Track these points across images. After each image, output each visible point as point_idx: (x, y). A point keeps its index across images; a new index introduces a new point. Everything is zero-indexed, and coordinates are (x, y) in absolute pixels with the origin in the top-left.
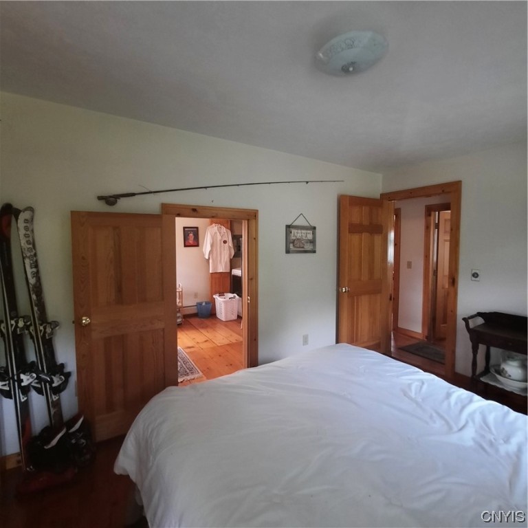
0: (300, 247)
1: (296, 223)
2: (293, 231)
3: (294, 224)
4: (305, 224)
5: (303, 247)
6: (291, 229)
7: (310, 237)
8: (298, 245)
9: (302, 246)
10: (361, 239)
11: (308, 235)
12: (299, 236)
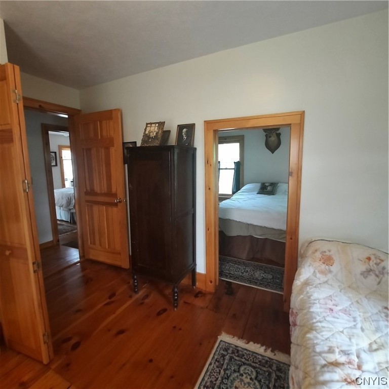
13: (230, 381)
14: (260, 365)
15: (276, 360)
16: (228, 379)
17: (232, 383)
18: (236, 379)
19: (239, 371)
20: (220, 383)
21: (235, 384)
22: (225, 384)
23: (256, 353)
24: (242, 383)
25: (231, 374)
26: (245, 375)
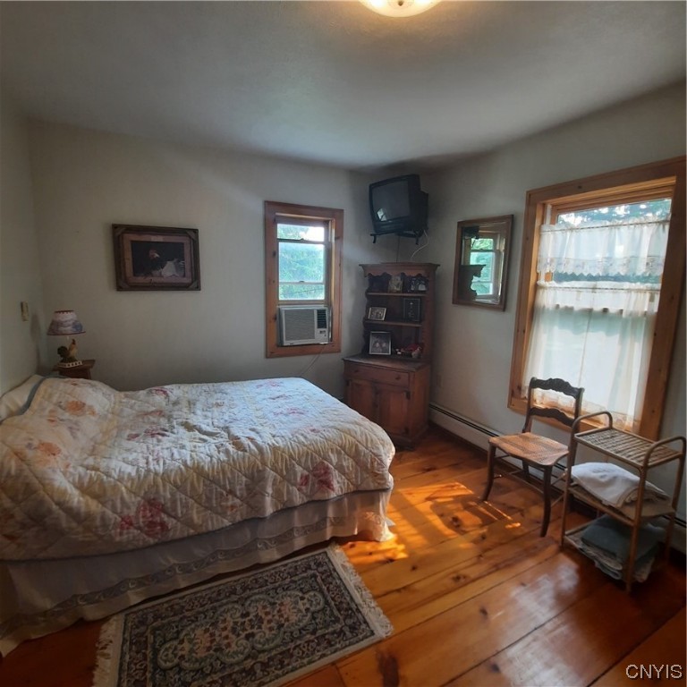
13: (203, 664)
14: (146, 649)
15: (124, 633)
16: (202, 669)
17: (204, 659)
18: (194, 659)
19: (178, 665)
20: (215, 673)
21: (203, 655)
22: (213, 667)
23: (121, 665)
24: (195, 648)
25: (191, 671)
26: (180, 653)
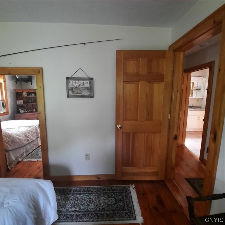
0: (78, 93)
1: (75, 76)
2: (71, 81)
3: (73, 76)
4: (84, 76)
5: (81, 93)
6: (70, 80)
7: (87, 85)
8: (76, 92)
9: (79, 92)
10: (138, 87)
11: (85, 84)
12: (77, 85)
